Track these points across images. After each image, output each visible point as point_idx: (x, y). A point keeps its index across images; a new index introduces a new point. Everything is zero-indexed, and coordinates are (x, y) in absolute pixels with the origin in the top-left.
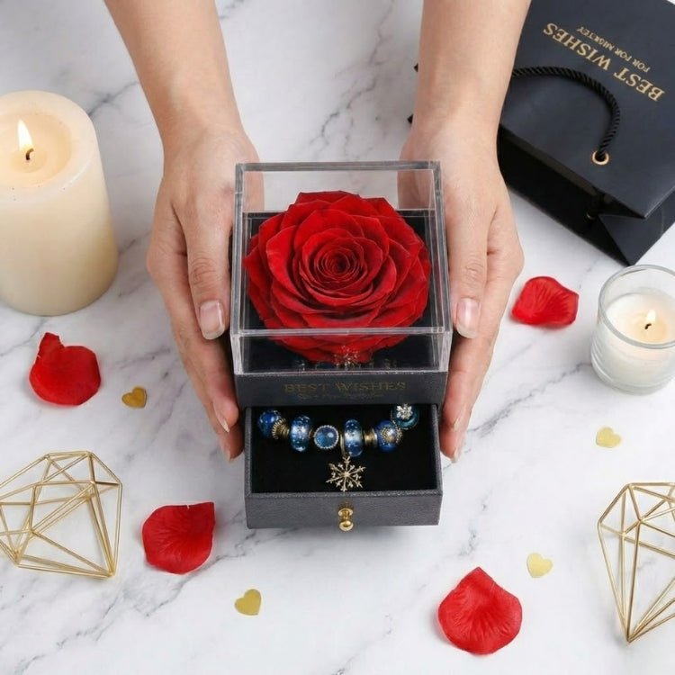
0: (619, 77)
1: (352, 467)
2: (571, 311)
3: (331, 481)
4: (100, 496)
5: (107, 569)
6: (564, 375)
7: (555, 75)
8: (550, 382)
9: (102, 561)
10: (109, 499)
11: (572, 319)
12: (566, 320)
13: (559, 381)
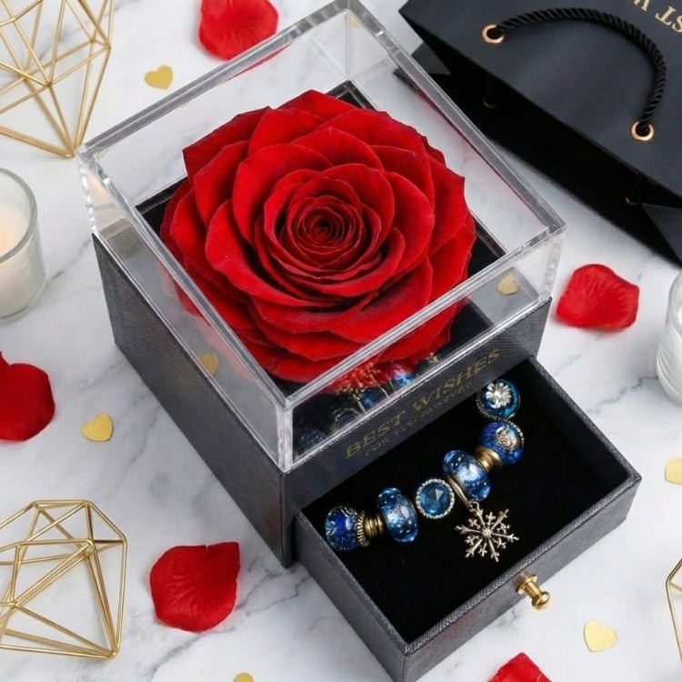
0: (663, 19)
1: (491, 517)
2: (629, 309)
3: (472, 551)
4: (99, 554)
5: (110, 648)
6: (623, 392)
7: (580, 19)
8: (606, 401)
9: (103, 637)
10: (110, 558)
11: (632, 319)
12: (624, 321)
13: (618, 399)
